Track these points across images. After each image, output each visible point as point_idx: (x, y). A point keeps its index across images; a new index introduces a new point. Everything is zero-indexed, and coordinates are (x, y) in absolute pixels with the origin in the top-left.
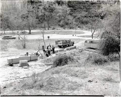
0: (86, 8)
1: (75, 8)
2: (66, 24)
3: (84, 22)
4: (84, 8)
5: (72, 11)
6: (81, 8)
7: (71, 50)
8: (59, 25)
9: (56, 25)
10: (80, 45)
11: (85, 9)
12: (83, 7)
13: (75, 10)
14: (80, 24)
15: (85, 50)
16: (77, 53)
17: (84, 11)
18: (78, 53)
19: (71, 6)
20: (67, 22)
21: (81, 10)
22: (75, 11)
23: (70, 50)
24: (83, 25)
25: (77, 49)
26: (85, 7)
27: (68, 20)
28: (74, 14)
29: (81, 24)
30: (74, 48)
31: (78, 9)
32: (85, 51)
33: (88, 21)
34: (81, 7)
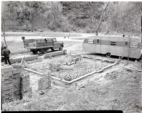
0: (84, 8)
1: (69, 7)
2: (58, 27)
3: (81, 24)
4: (80, 8)
5: (66, 11)
6: (77, 8)
7: (55, 58)
8: (49, 28)
9: (44, 27)
10: (74, 50)
11: (82, 9)
12: (79, 6)
13: (69, 9)
14: (75, 26)
15: (85, 57)
16: (67, 64)
17: (81, 11)
18: (69, 64)
19: (65, 5)
20: (60, 24)
21: (76, 9)
22: (70, 11)
23: (53, 58)
24: (79, 28)
25: (67, 57)
26: (82, 6)
27: (61, 21)
28: (68, 14)
29: (77, 27)
30: (63, 54)
31: (73, 9)
32: (84, 59)
33: (86, 24)
34: (77, 6)
